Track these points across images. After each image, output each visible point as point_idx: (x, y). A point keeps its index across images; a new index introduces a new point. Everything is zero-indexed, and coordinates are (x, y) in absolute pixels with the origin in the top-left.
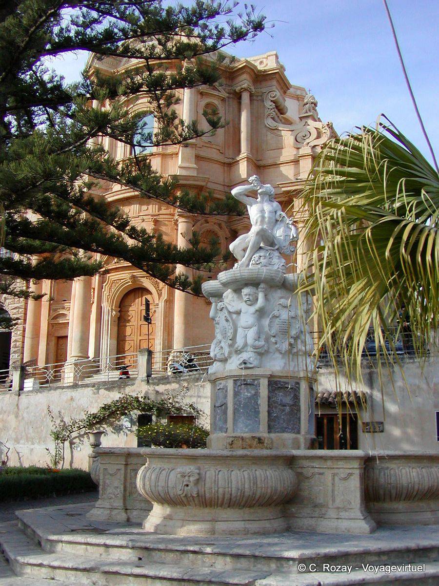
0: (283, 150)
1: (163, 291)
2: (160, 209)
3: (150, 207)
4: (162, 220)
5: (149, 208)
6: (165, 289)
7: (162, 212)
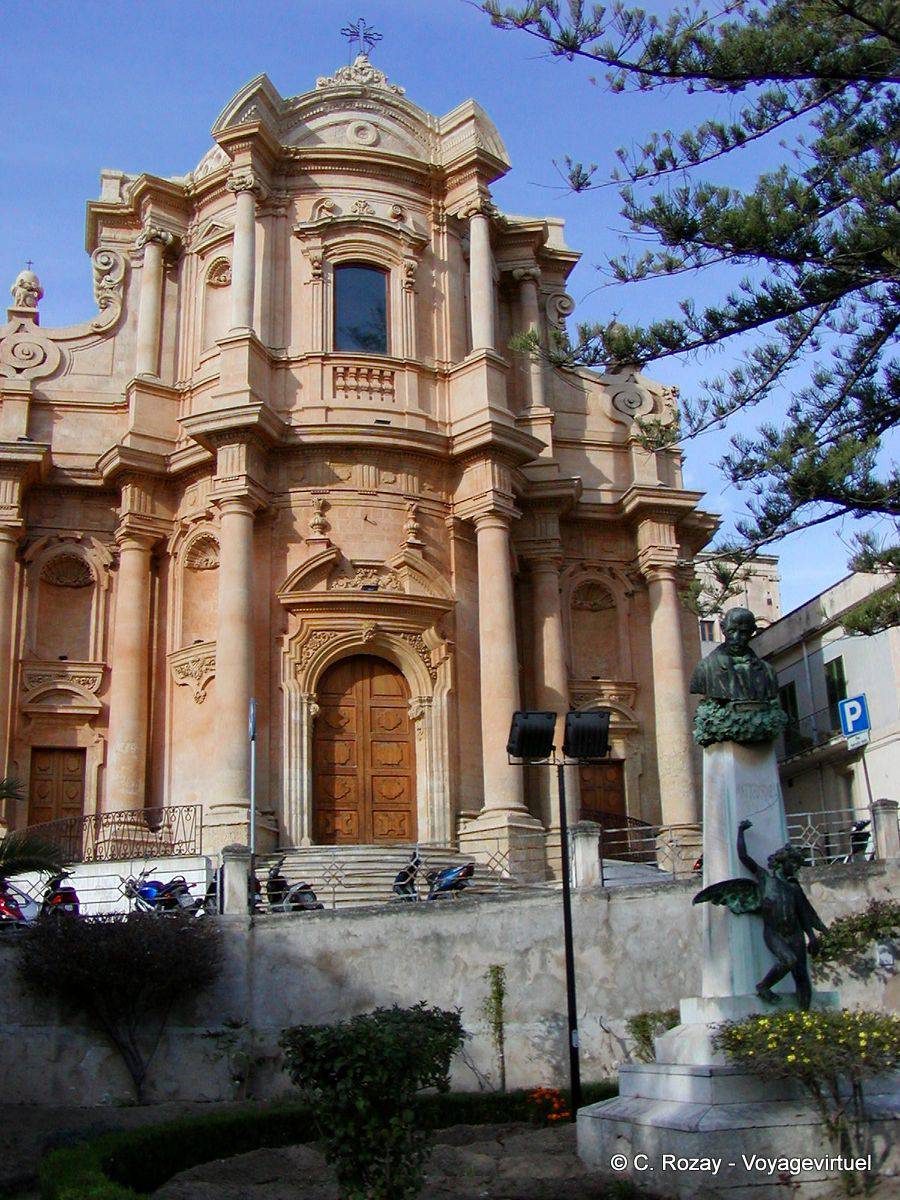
0: (588, 418)
1: (440, 671)
2: (421, 488)
3: (401, 477)
4: (427, 511)
5: (399, 480)
6: (445, 667)
7: (426, 494)
